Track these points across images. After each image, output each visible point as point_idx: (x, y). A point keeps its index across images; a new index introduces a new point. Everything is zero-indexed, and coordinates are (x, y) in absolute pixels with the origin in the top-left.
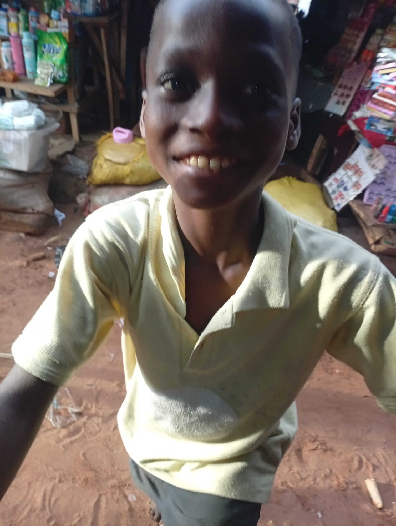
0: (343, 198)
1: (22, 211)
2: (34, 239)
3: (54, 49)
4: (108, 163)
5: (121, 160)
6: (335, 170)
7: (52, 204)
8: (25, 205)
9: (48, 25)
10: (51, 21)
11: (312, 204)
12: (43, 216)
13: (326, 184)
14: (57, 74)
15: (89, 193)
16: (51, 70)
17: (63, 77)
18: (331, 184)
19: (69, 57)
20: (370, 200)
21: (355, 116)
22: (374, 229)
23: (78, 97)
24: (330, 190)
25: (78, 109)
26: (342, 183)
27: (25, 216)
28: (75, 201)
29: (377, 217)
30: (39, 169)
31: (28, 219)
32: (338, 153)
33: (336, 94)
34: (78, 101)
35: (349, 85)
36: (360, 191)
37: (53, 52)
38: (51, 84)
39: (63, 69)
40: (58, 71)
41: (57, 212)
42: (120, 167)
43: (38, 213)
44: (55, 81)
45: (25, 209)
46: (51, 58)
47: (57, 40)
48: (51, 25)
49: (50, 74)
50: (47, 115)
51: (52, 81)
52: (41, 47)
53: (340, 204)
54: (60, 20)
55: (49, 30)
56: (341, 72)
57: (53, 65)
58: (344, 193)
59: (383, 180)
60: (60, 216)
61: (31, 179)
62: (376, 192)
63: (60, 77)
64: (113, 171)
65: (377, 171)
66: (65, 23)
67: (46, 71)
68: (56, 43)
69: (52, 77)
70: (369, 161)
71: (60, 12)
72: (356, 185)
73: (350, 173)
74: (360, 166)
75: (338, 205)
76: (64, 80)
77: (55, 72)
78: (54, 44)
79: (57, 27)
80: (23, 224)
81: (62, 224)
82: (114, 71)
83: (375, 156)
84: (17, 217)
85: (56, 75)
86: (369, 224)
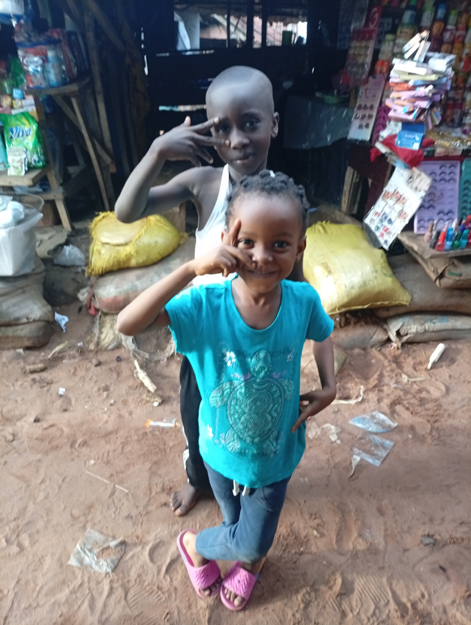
0: (389, 233)
1: (14, 323)
2: (36, 353)
3: (23, 132)
4: (107, 246)
5: (121, 240)
6: (374, 202)
7: (49, 308)
8: (17, 315)
9: (12, 107)
10: (14, 102)
11: (356, 247)
12: (41, 324)
13: (367, 221)
14: (31, 159)
15: (92, 286)
16: (24, 156)
17: (39, 162)
18: (372, 220)
19: (41, 137)
20: (422, 229)
21: (382, 137)
22: (433, 261)
23: (61, 181)
24: (373, 227)
25: (63, 193)
26: (384, 216)
27: (20, 327)
28: (76, 299)
29: (434, 246)
30: (27, 270)
31: (24, 331)
32: (372, 183)
33: (356, 118)
34: (61, 185)
35: (369, 105)
36: (407, 222)
37: (23, 135)
38: (26, 172)
39: (37, 153)
40: (32, 156)
41: (58, 316)
42: (121, 248)
43: (34, 321)
44: (30, 168)
45: (18, 319)
46: (21, 143)
47: (24, 120)
48: (15, 106)
49: (23, 161)
50: (26, 207)
51: (27, 169)
52: (8, 132)
53: (387, 240)
54: (24, 98)
55: (14, 112)
56: (357, 91)
57: (25, 150)
58: (389, 226)
59: (431, 202)
60: (62, 320)
61: (19, 284)
62: (426, 219)
63: (35, 161)
64: (113, 255)
65: (423, 194)
66: (30, 100)
67: (18, 158)
68: (24, 124)
69: (26, 163)
70: (410, 185)
71: (22, 90)
72: (401, 214)
73: (391, 202)
74: (401, 193)
75: (386, 242)
76: (41, 164)
77: (29, 157)
78: (23, 126)
79: (22, 107)
80: (20, 338)
81: (65, 329)
82: (96, 142)
83: (415, 177)
84: (10, 331)
85: (30, 161)
86: (426, 257)
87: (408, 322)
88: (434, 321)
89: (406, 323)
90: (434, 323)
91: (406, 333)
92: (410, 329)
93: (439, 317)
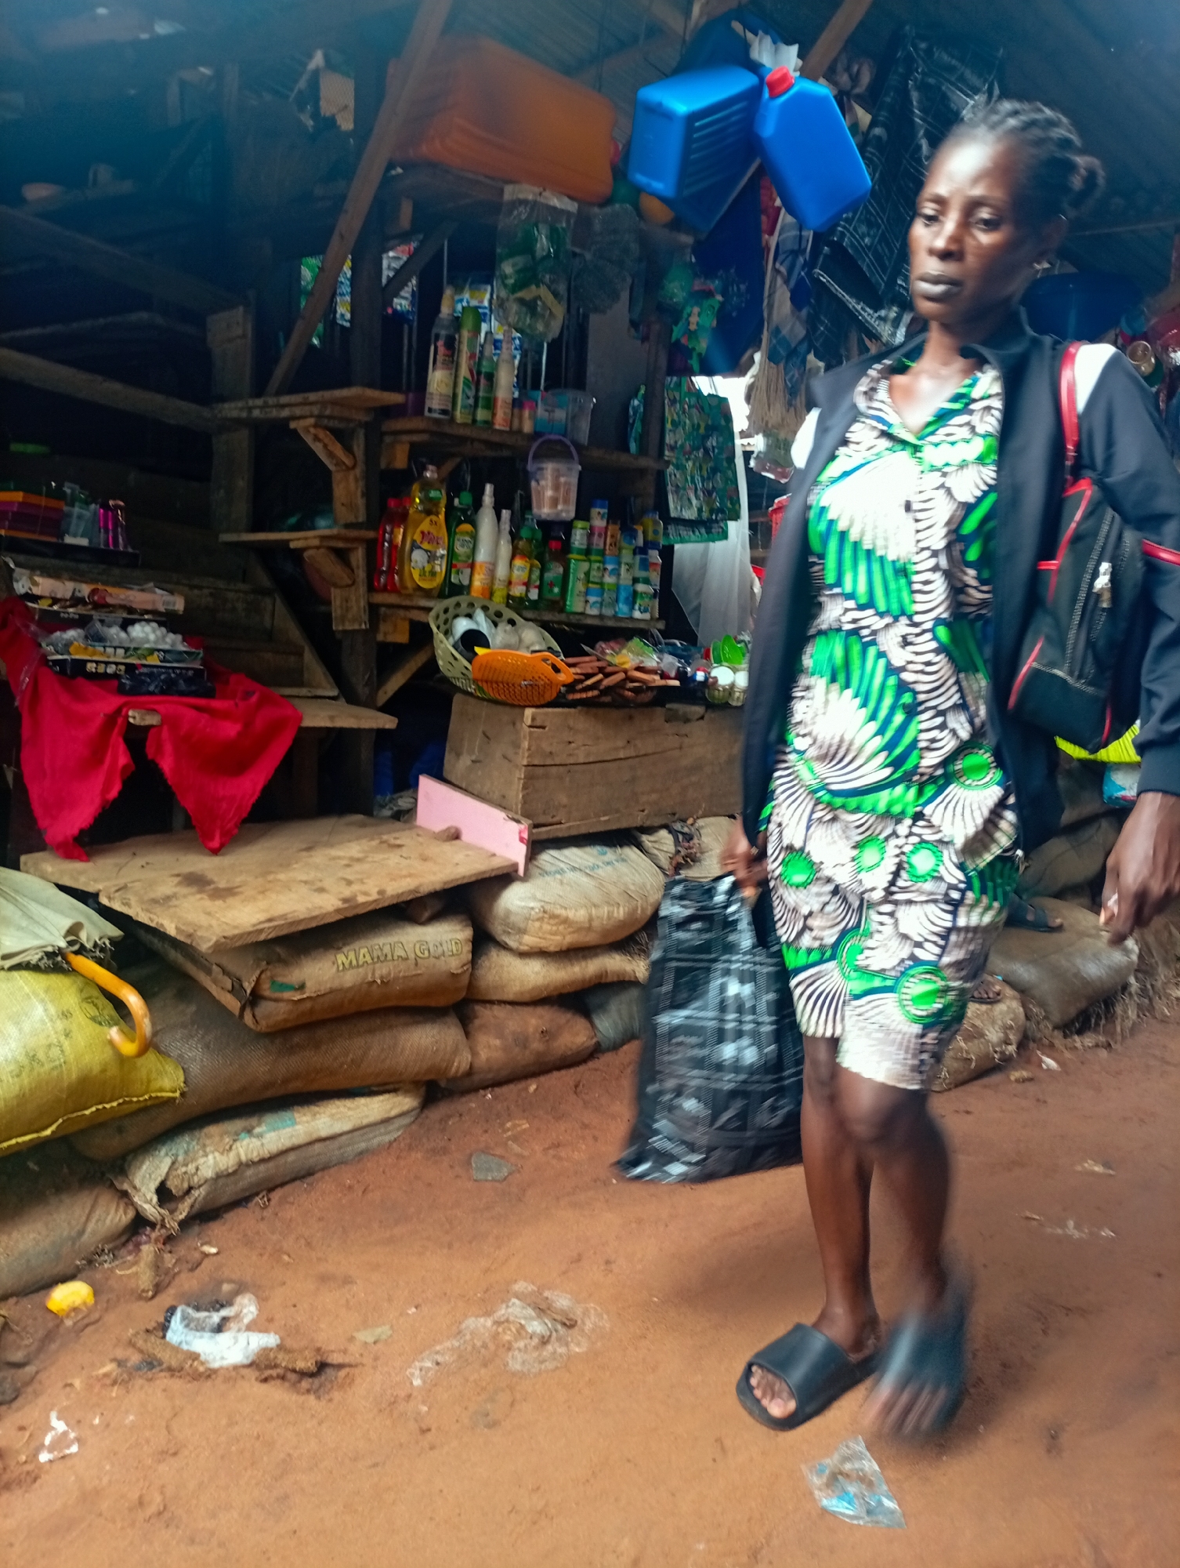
87: (186, 1153)
88: (257, 1130)
89: (181, 1158)
90: (260, 1136)
91: (186, 1186)
92: (197, 1169)
93: (270, 1119)
